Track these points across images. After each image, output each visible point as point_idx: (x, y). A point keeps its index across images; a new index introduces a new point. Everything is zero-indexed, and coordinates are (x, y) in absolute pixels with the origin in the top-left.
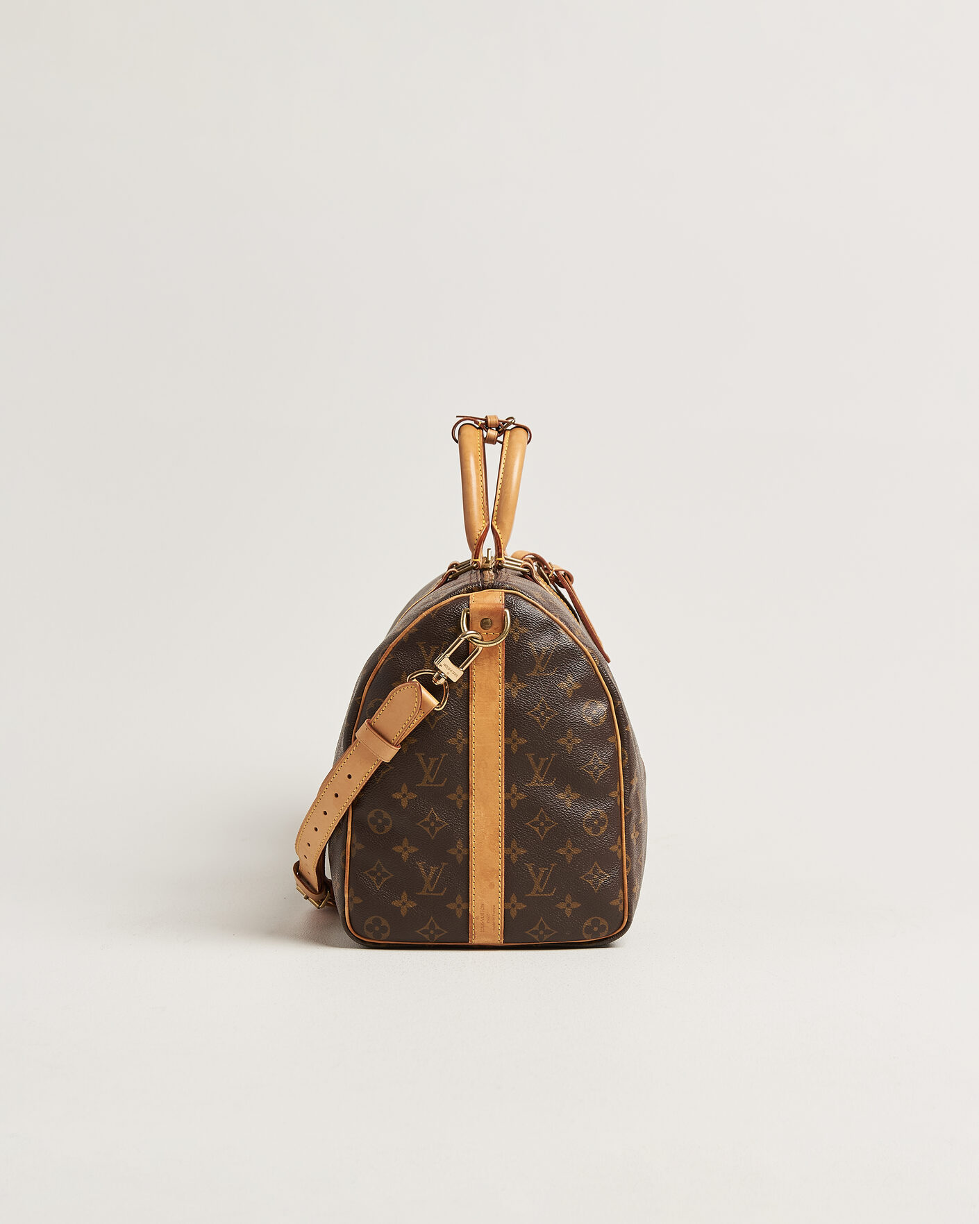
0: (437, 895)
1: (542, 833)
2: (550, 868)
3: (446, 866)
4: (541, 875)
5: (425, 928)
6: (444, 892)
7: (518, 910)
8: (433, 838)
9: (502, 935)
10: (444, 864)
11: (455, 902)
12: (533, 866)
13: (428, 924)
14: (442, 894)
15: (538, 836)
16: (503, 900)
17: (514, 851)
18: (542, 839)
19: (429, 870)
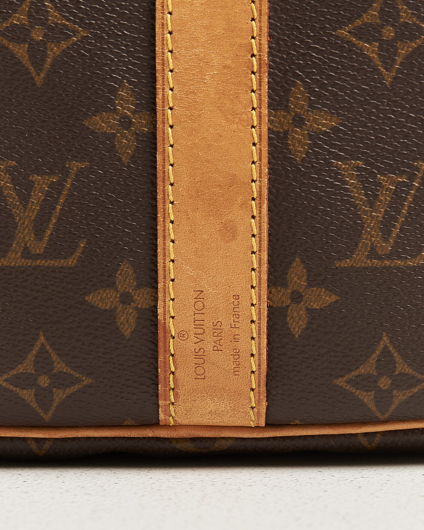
0: (56, 263)
1: (388, 62)
2: (412, 177)
3: (81, 171)
4: (385, 198)
5: (21, 369)
6: (78, 254)
7: (309, 310)
8: (39, 80)
9: (263, 389)
10: (76, 166)
11: (112, 285)
12: (359, 169)
13: (31, 357)
14: (71, 262)
15: (376, 70)
16: (265, 277)
17: (299, 121)
18: (388, 81)
19: (30, 186)
